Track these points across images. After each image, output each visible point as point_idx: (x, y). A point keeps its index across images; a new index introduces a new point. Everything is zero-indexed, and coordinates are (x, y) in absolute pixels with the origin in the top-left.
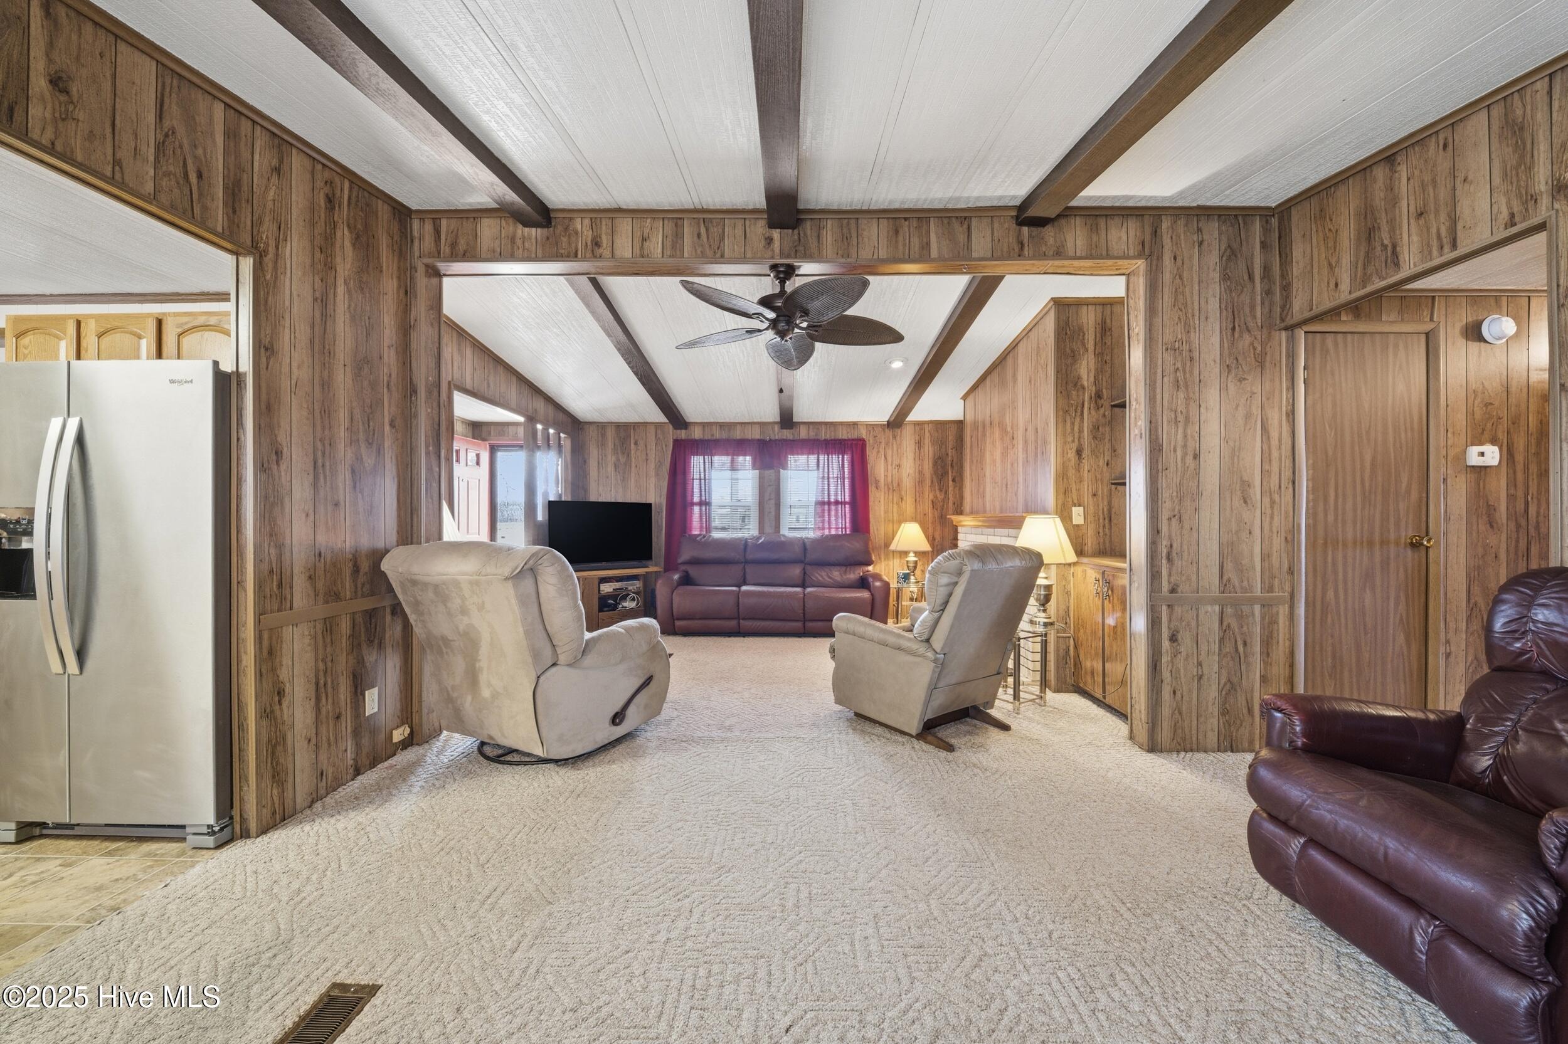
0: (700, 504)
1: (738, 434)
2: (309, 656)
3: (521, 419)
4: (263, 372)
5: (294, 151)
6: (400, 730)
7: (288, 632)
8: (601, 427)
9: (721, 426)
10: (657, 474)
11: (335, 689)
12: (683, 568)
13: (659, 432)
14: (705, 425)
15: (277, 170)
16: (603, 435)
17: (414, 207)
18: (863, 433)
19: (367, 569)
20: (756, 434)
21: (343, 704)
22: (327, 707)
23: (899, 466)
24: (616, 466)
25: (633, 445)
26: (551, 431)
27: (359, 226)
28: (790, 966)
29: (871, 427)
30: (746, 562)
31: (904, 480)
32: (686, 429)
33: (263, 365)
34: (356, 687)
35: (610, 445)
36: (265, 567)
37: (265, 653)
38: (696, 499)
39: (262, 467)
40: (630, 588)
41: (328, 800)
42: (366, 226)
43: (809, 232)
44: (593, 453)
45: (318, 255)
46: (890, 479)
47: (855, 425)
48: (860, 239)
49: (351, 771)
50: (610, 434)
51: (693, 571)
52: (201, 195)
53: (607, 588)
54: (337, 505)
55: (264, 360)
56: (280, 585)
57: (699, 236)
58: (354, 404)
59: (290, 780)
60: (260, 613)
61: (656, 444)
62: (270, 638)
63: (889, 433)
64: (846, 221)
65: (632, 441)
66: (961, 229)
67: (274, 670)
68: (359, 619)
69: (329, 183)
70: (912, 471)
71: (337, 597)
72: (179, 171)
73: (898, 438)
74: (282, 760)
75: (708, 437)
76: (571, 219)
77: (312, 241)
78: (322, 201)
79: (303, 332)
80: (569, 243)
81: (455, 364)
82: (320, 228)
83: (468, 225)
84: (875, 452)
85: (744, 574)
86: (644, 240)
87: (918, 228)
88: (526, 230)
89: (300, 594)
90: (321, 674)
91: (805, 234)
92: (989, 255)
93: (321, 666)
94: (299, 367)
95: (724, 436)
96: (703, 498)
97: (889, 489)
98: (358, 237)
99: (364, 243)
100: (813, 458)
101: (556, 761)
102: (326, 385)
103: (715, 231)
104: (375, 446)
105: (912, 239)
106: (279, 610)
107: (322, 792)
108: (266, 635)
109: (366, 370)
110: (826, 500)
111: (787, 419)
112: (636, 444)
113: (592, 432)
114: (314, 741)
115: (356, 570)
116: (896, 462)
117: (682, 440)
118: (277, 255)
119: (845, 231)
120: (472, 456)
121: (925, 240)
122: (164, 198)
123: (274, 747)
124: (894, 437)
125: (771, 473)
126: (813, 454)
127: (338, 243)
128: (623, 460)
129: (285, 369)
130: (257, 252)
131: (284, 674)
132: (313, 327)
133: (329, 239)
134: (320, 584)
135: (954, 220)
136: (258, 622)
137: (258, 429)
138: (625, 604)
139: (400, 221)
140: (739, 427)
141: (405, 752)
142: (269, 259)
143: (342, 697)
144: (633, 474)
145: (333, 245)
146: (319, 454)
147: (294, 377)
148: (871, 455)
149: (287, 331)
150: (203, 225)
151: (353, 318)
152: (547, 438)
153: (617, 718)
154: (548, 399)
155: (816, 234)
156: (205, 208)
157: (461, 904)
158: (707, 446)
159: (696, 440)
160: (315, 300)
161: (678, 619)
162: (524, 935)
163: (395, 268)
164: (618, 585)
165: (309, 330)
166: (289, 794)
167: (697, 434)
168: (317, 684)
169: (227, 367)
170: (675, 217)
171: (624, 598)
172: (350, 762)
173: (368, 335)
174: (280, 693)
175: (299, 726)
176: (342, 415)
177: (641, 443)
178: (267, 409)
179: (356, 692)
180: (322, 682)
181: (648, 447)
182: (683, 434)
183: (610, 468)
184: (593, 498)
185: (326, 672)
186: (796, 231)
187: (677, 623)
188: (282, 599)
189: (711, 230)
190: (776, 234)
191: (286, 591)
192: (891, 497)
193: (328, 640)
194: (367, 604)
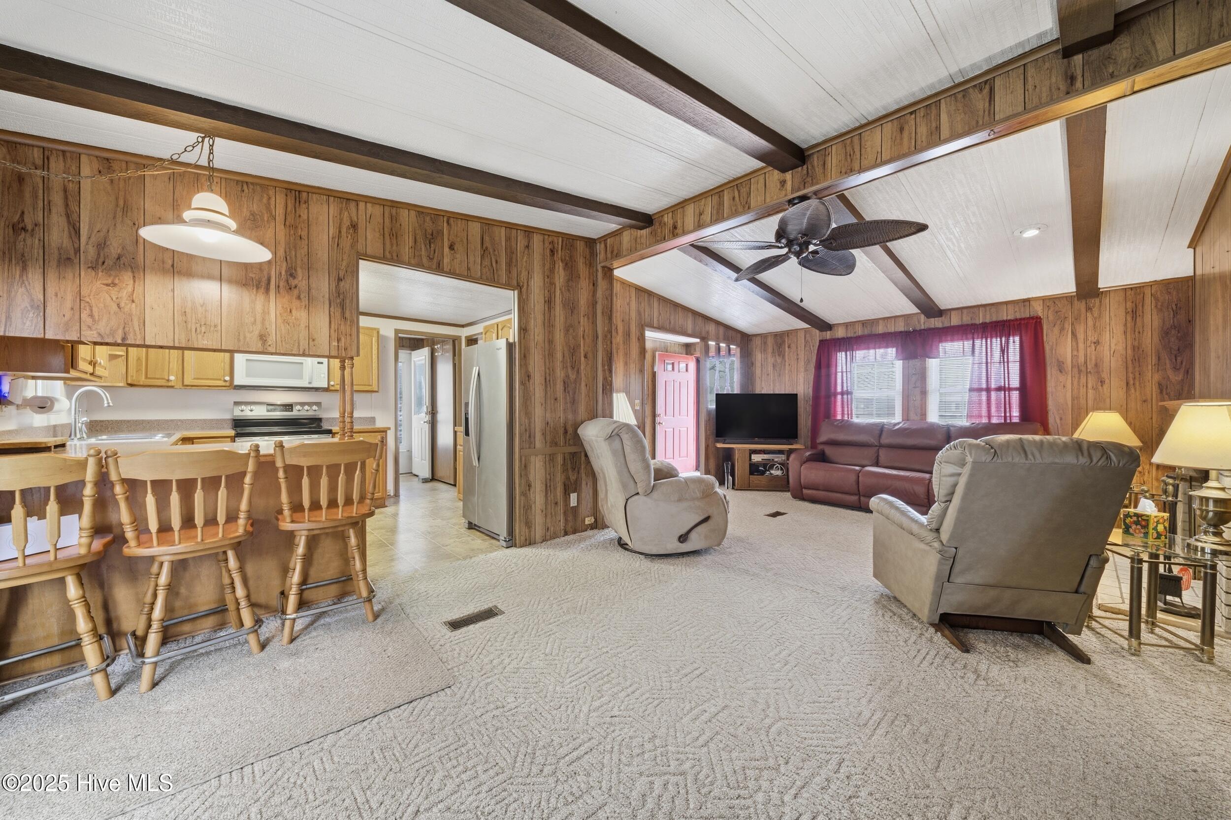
0: (842, 394)
1: (881, 329)
2: (543, 471)
3: (698, 340)
4: (522, 340)
5: (535, 235)
6: (589, 518)
7: (533, 458)
8: (764, 336)
9: (863, 324)
10: (806, 370)
11: (555, 488)
12: (821, 447)
13: (808, 336)
14: (847, 325)
15: (528, 247)
16: (765, 343)
17: (595, 237)
18: (1038, 310)
19: (571, 432)
20: (901, 327)
21: (558, 497)
22: (551, 497)
23: (1097, 343)
24: (774, 366)
25: (787, 349)
26: (723, 345)
27: (567, 258)
28: (647, 695)
29: (1050, 301)
30: (881, 446)
31: (1106, 359)
32: (831, 330)
33: (522, 337)
34: (566, 491)
35: (770, 350)
36: (523, 428)
37: (523, 466)
38: (839, 389)
39: (522, 383)
40: (776, 460)
41: (549, 542)
42: (571, 257)
43: (816, 163)
44: (758, 357)
45: (546, 280)
46: (1081, 359)
47: (1027, 301)
48: (863, 150)
49: (563, 532)
50: (770, 341)
51: (829, 451)
52: (497, 270)
53: (756, 458)
54: (556, 399)
55: (522, 335)
56: (530, 437)
57: (734, 198)
58: (565, 349)
59: (533, 528)
60: (521, 449)
61: (805, 346)
62: (525, 460)
63: (1081, 306)
64: (850, 140)
65: (787, 346)
66: (980, 96)
67: (527, 475)
68: (567, 457)
69: (552, 243)
70: (1121, 347)
71: (556, 444)
72: (489, 264)
73: (1096, 311)
74: (530, 517)
75: (850, 334)
76: (662, 216)
77: (544, 272)
78: (548, 252)
79: (540, 318)
80: (661, 232)
81: (646, 313)
82: (547, 266)
83: (617, 238)
84: (1056, 330)
85: (878, 456)
86: (701, 214)
87: (926, 115)
88: (642, 231)
89: (539, 442)
90: (548, 481)
91: (813, 166)
92: (1020, 109)
93: (548, 477)
94: (538, 335)
95: (866, 332)
96: (845, 389)
97: (1080, 371)
98: (566, 264)
99: (570, 266)
100: (968, 344)
101: (646, 555)
102: (551, 342)
103: (744, 190)
104: (576, 369)
105: (918, 130)
106: (529, 448)
107: (548, 537)
108: (523, 459)
109: (571, 331)
110: (984, 386)
111: (929, 308)
112: (789, 347)
113: (758, 342)
114: (544, 512)
115: (566, 432)
116: (1092, 338)
117: (826, 340)
118: (528, 285)
119: (848, 148)
120: (683, 366)
121: (934, 125)
122: (484, 277)
123: (527, 510)
124: (1089, 309)
125: (916, 363)
126: (967, 339)
127: (557, 270)
128: (779, 360)
129: (532, 337)
130: (519, 287)
131: (531, 478)
132: (544, 314)
133: (552, 270)
134: (548, 438)
135: (971, 90)
136: (520, 452)
137: (521, 366)
138: (772, 472)
139: (590, 247)
140: (881, 322)
141: (592, 531)
142: (524, 290)
143: (558, 494)
144: (787, 372)
145: (554, 273)
146: (547, 375)
147: (536, 340)
148: (1050, 336)
149: (533, 321)
150: (498, 283)
151: (564, 306)
152: (719, 349)
153: (683, 538)
154: (718, 323)
155: (822, 163)
156: (499, 276)
157: (552, 599)
158: (850, 343)
159: (838, 339)
160: (545, 302)
161: (805, 488)
162: (559, 620)
163: (587, 272)
164: (766, 456)
165: (542, 316)
166: (533, 533)
167: (840, 333)
168: (546, 485)
169: (511, 340)
170: (717, 192)
171: (771, 467)
172: (562, 528)
173: (572, 312)
174: (530, 486)
175: (538, 503)
176: (559, 356)
177: (793, 346)
178: (524, 357)
179: (565, 493)
180: (549, 485)
181: (799, 348)
182: (828, 335)
183: (770, 368)
184: (758, 392)
185: (550, 480)
186: (805, 167)
187: (805, 491)
188: (530, 443)
189: (742, 191)
190: (788, 176)
191: (532, 439)
192: (1083, 380)
193: (552, 465)
194: (573, 449)
